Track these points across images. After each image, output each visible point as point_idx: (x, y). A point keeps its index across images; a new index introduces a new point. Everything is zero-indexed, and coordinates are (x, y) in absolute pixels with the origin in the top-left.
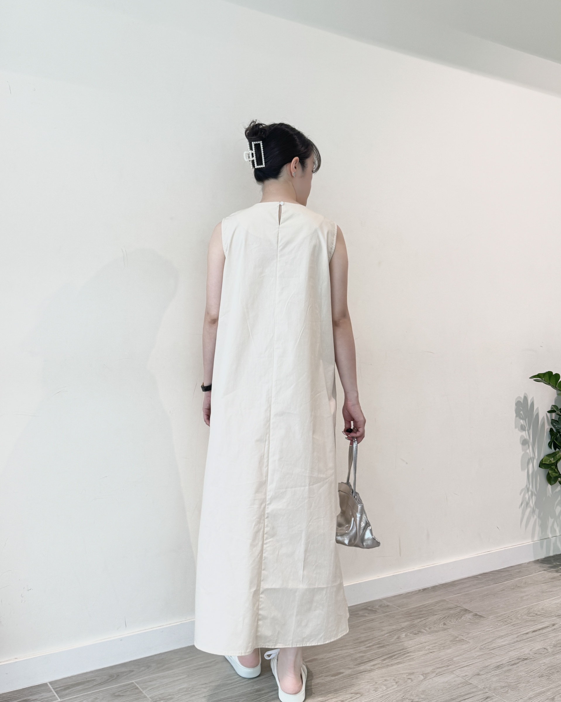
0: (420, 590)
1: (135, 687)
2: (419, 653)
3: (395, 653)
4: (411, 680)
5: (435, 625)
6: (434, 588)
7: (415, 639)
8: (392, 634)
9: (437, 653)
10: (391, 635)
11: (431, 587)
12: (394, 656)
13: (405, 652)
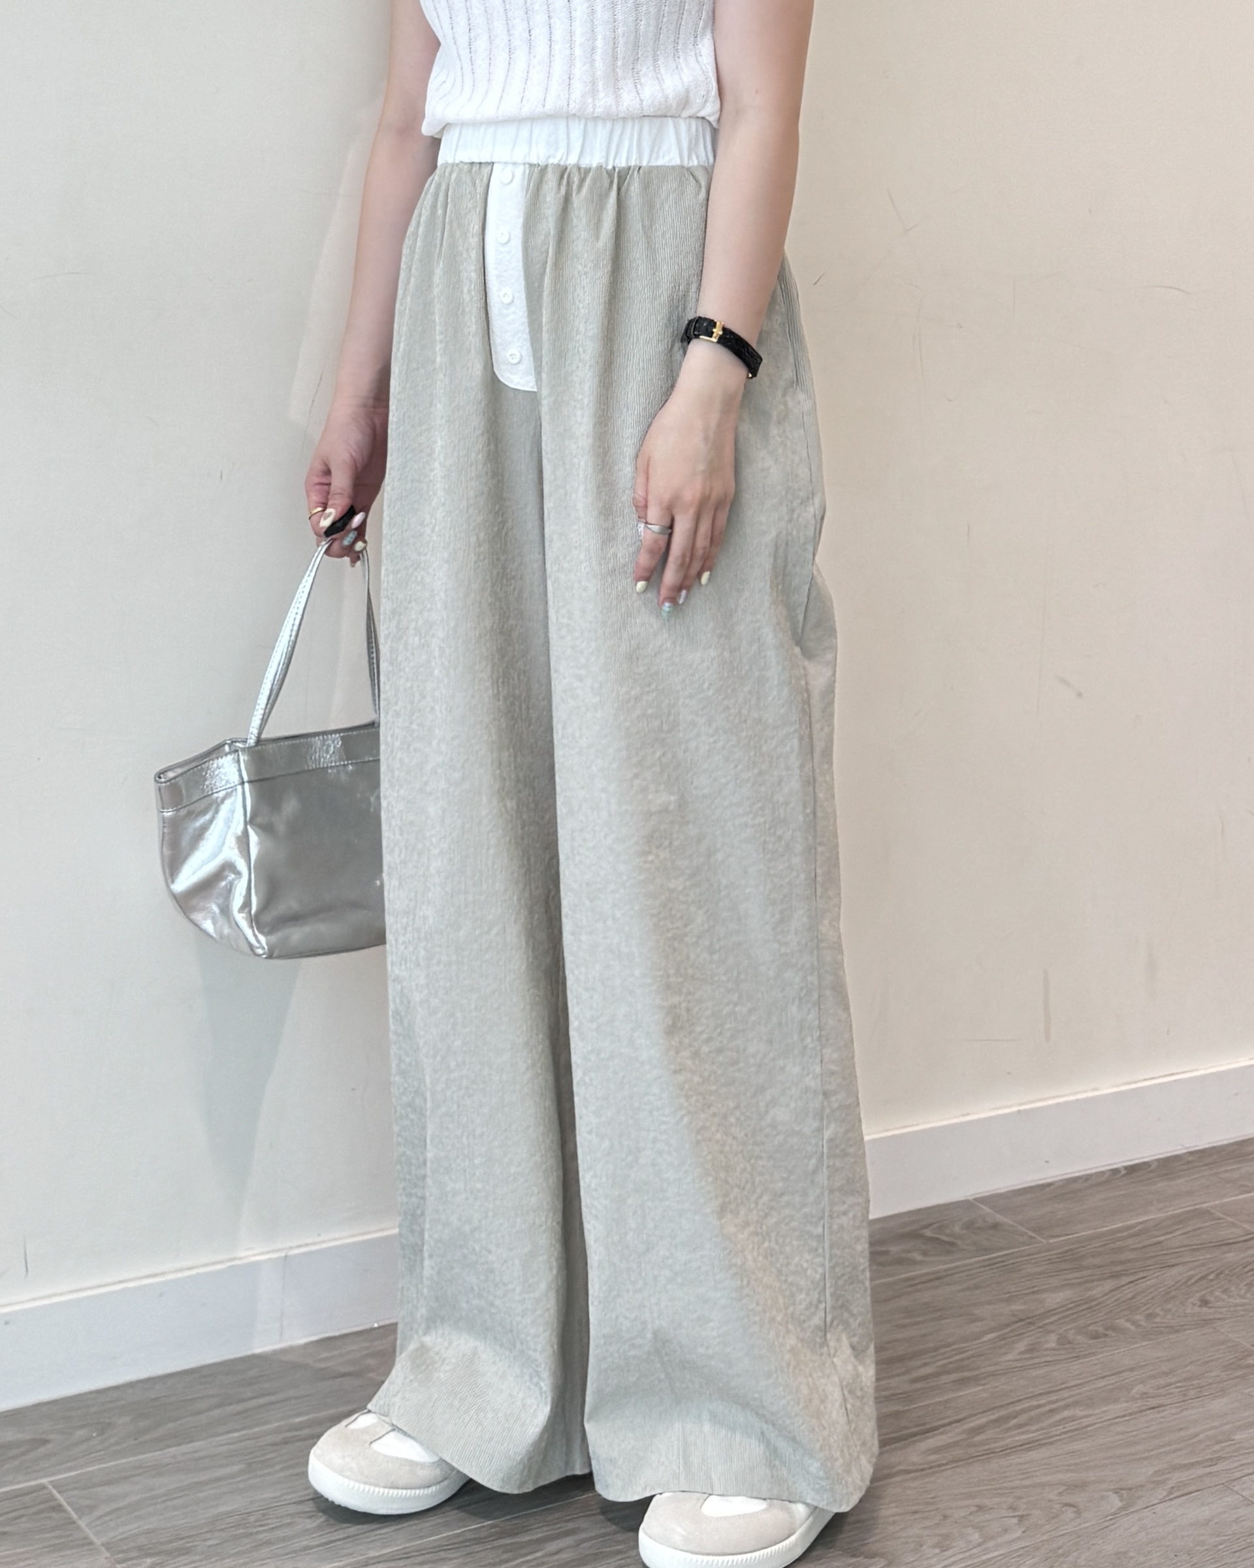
0: (1115, 1171)
1: (53, 1503)
2: (1104, 1409)
3: (1019, 1407)
4: (1075, 1512)
5: (1169, 1306)
6: (1168, 1166)
7: (1094, 1354)
8: (1012, 1331)
9: (1173, 1411)
10: (1005, 1339)
11: (1158, 1160)
12: (1016, 1415)
13: (1056, 1401)
